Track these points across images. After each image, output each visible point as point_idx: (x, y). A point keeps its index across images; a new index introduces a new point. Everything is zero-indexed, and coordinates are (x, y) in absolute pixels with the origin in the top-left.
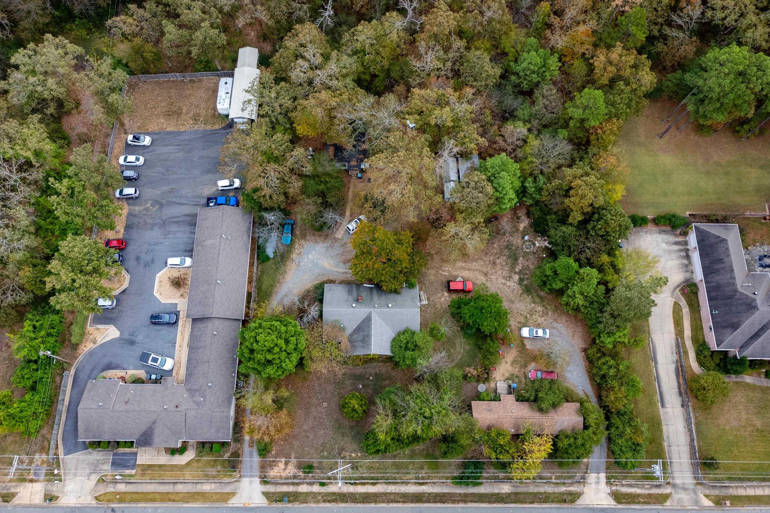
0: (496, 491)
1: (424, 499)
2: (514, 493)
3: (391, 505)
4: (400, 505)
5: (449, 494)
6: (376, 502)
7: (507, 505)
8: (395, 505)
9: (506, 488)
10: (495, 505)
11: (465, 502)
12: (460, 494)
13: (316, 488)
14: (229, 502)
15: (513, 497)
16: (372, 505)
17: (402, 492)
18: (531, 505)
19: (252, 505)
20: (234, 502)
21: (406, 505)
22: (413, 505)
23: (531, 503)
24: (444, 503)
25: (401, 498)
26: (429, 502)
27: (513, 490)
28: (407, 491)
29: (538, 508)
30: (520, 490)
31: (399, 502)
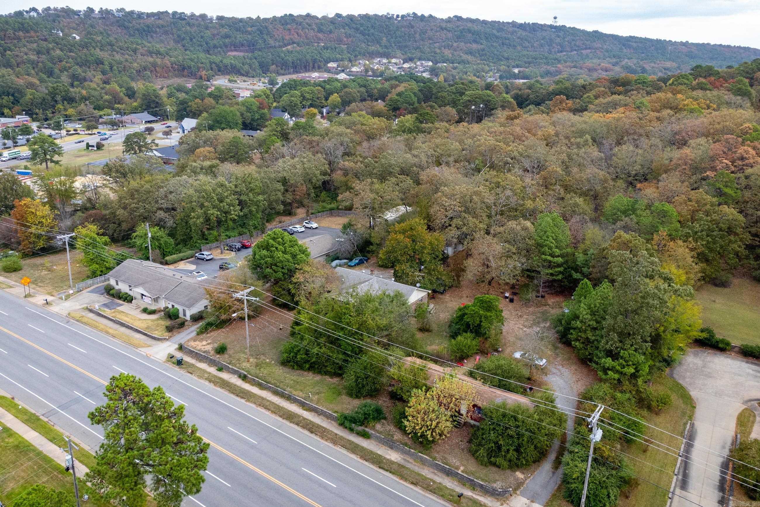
0: (379, 452)
1: (296, 420)
2: (399, 465)
3: (259, 409)
4: (268, 413)
5: (326, 429)
6: (248, 400)
7: (381, 471)
8: (263, 411)
9: (394, 456)
10: (367, 463)
11: (335, 443)
12: (336, 434)
13: (212, 370)
14: (140, 349)
15: (394, 467)
16: (243, 401)
17: (281, 405)
18: (412, 486)
19: (152, 357)
20: (144, 351)
21: (273, 416)
22: (280, 419)
23: (412, 483)
24: (312, 432)
25: (274, 408)
26: (298, 424)
27: (402, 462)
28: (286, 407)
29: (419, 493)
30: (409, 466)
31: (269, 410)
